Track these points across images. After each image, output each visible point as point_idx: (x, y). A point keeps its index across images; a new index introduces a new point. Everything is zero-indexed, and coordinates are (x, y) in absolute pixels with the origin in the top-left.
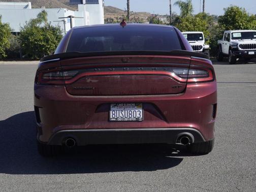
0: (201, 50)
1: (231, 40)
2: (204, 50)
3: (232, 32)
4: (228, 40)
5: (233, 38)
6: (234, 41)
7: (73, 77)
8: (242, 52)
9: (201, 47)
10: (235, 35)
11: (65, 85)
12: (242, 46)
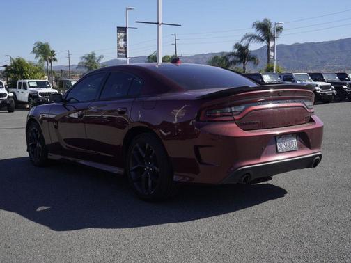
0: (6, 98)
1: (29, 89)
2: (9, 97)
3: (28, 81)
4: (25, 88)
5: (30, 87)
6: (32, 89)
7: (241, 112)
8: (43, 99)
9: (5, 95)
10: (31, 84)
11: (234, 120)
12: (41, 94)
